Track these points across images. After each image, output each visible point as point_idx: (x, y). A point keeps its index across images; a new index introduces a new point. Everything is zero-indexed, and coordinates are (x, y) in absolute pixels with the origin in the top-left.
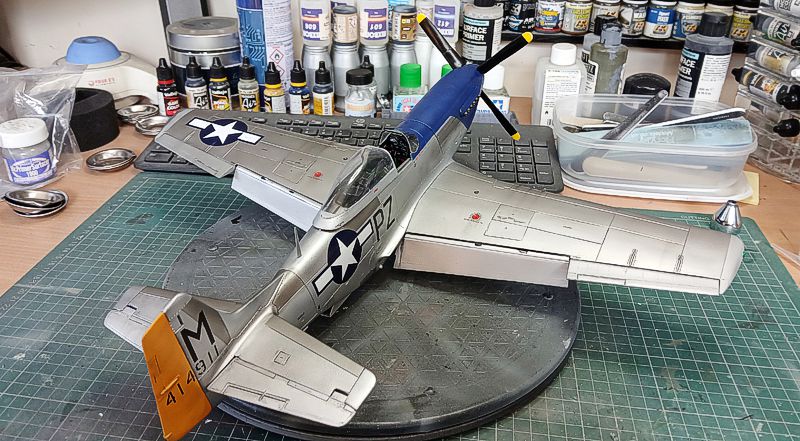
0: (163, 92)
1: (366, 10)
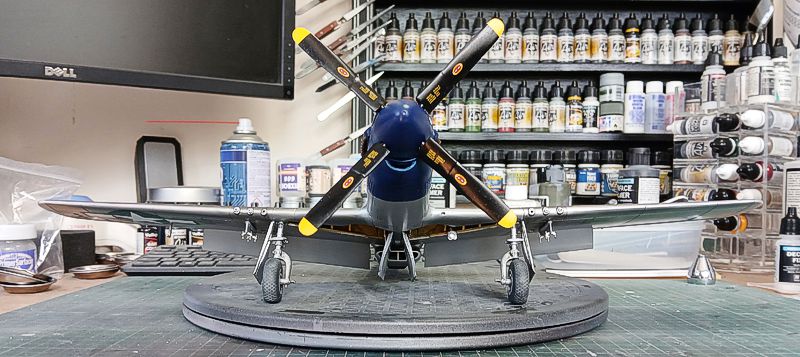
0: (144, 232)
1: (339, 167)
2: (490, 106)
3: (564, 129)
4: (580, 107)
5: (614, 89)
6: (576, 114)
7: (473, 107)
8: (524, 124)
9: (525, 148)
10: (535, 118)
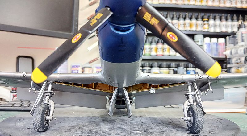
0: (13, 92)
1: (96, 67)
2: (154, 46)
5: (200, 40)
8: (166, 53)
9: (167, 62)
10: (171, 51)
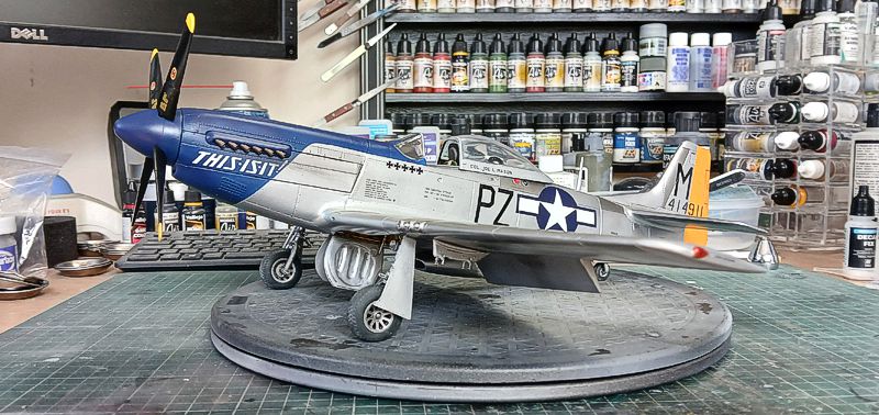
0: (131, 217)
2: (517, 63)
3: (599, 87)
4: (618, 63)
5: (656, 41)
6: (614, 71)
7: (497, 63)
8: (555, 83)
9: (557, 109)
10: (568, 75)
